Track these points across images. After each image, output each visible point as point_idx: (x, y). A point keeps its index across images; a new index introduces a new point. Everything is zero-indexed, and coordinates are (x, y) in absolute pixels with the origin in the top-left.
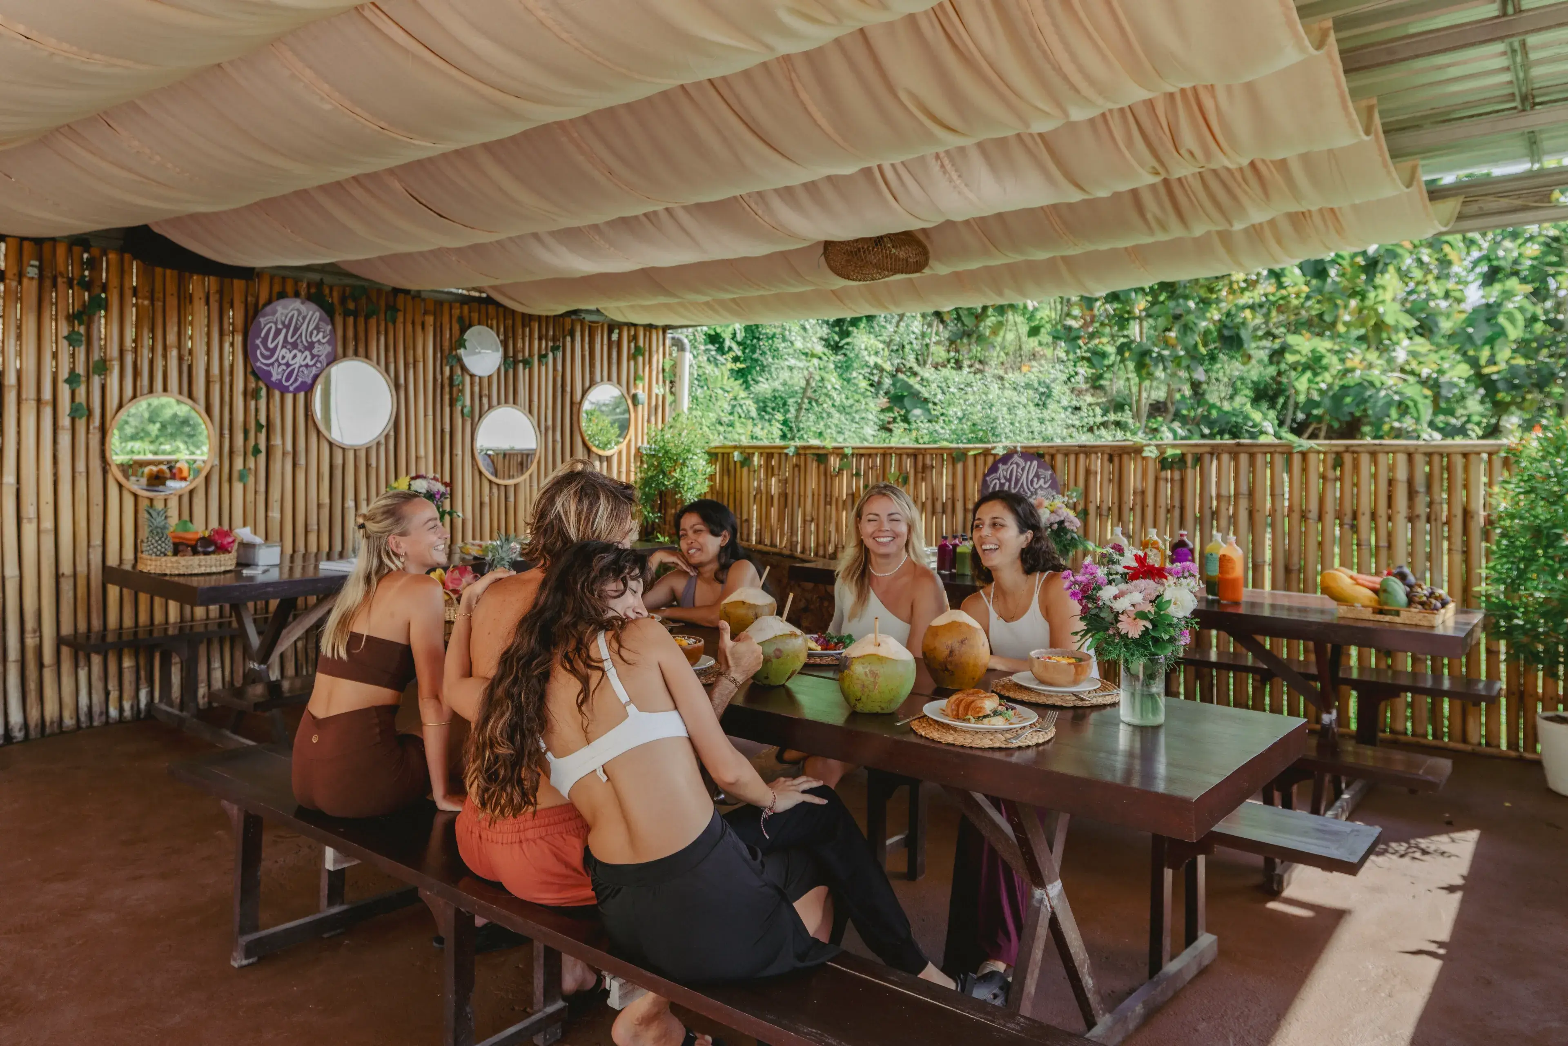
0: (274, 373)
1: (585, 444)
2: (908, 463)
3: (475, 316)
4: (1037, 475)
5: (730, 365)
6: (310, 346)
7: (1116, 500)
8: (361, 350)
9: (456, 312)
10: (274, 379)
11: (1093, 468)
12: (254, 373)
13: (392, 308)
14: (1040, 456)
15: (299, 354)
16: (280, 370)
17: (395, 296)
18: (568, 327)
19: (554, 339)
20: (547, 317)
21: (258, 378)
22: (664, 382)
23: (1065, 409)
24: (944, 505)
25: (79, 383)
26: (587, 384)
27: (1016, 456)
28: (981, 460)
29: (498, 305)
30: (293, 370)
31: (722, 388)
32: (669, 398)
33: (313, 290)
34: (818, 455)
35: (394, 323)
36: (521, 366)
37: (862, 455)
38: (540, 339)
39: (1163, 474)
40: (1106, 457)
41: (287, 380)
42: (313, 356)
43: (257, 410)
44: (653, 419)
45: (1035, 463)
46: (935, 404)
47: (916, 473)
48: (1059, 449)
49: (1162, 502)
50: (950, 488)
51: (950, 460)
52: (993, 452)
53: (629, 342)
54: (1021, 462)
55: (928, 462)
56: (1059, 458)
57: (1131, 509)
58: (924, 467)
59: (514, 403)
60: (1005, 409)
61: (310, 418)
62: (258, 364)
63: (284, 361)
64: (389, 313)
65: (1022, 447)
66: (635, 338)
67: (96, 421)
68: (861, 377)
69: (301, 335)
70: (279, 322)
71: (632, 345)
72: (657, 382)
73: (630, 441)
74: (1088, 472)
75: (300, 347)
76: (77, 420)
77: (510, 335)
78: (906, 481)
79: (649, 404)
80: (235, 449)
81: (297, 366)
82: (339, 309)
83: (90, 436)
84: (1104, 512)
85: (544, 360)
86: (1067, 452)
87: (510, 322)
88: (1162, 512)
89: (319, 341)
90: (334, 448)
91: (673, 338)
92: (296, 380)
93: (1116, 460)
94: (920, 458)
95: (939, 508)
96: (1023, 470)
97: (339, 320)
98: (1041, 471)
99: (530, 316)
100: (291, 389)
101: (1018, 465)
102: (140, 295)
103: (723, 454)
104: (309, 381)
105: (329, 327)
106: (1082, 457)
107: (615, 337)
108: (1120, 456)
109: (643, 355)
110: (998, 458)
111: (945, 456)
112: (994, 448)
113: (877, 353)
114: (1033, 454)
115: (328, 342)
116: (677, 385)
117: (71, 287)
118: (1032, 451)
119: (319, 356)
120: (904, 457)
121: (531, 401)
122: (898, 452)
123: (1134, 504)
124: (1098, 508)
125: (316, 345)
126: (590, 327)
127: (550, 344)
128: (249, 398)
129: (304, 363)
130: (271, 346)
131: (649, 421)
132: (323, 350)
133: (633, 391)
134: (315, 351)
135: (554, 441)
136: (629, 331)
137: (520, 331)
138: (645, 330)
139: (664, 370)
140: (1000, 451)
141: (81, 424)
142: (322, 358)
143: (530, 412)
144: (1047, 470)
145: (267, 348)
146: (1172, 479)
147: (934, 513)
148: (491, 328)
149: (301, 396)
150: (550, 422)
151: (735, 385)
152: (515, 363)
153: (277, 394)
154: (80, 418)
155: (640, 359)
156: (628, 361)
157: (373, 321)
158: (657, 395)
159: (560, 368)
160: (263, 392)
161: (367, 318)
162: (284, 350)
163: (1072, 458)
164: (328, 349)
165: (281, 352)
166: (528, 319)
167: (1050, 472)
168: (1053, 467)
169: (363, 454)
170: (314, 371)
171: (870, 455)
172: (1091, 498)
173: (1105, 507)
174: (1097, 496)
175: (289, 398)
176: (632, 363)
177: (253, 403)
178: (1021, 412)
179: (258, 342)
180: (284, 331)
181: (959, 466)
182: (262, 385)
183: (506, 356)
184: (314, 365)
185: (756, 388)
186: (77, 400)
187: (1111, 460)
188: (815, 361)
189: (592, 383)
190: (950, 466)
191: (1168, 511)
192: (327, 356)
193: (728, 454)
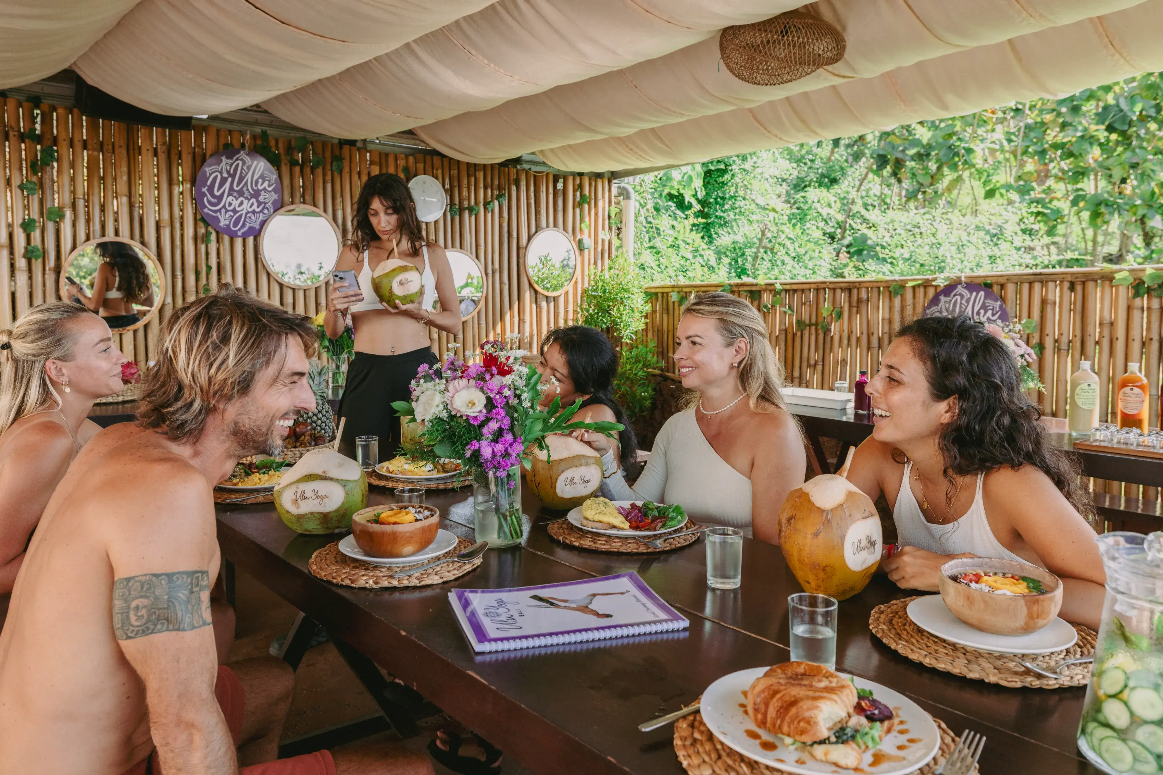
0: (222, 219)
1: (531, 285)
2: (842, 298)
3: (421, 166)
4: (984, 307)
5: (692, 220)
6: (256, 194)
7: (1078, 333)
8: (308, 198)
9: (402, 163)
10: (222, 224)
11: (1050, 297)
12: (203, 220)
13: (338, 158)
14: (988, 286)
15: (246, 202)
16: (227, 216)
17: (341, 148)
18: (513, 176)
19: (500, 188)
20: (492, 165)
21: (207, 224)
22: (610, 228)
23: (1018, 249)
24: (880, 340)
25: (34, 228)
26: (533, 229)
27: (959, 287)
28: (921, 292)
29: (443, 156)
30: (241, 215)
31: (683, 241)
32: (616, 242)
33: (259, 142)
34: (751, 292)
35: (341, 172)
36: (467, 212)
37: (795, 291)
38: (485, 188)
39: (1138, 302)
40: (1066, 285)
41: (235, 225)
42: (259, 204)
43: (207, 254)
44: (599, 263)
45: (982, 293)
46: (883, 247)
47: (850, 306)
48: (1009, 278)
49: (1135, 334)
50: (886, 322)
51: (887, 294)
52: (933, 283)
53: (574, 191)
54: (966, 293)
55: (864, 295)
56: (1010, 288)
57: (1097, 343)
58: (859, 301)
59: (461, 248)
60: (954, 249)
61: (259, 260)
62: (206, 210)
63: (231, 208)
64: (334, 163)
65: (966, 277)
66: (581, 186)
67: (51, 262)
68: (814, 228)
69: (246, 183)
70: (224, 172)
71: (578, 194)
72: (603, 228)
73: (576, 282)
74: (1044, 302)
75: (246, 194)
76: (33, 261)
77: (456, 184)
78: (840, 315)
79: (595, 249)
80: (187, 289)
81: (244, 212)
82: (284, 160)
83: (47, 276)
84: (1064, 346)
85: (489, 207)
86: (1018, 280)
87: (456, 172)
88: (1136, 346)
89: (265, 189)
90: (284, 288)
91: (619, 187)
92: (244, 225)
93: (1079, 288)
94: (855, 291)
95: (875, 342)
96: (968, 301)
97: (285, 170)
98: (989, 302)
99: (475, 165)
100: (240, 233)
101: (962, 296)
102: (89, 147)
103: (663, 293)
104: (257, 227)
105: (275, 176)
106: (1037, 286)
107: (560, 186)
108: (1084, 283)
109: (589, 204)
110: (939, 290)
111: (882, 289)
112: (935, 280)
113: (829, 205)
114: (979, 284)
115: (273, 190)
116: (623, 230)
117: (23, 142)
118: (978, 281)
119: (266, 203)
120: (838, 292)
121: (477, 246)
122: (831, 286)
123: (1102, 336)
124: (1056, 341)
125: (262, 193)
126: (535, 176)
127: (496, 193)
128: (199, 242)
129: (251, 210)
130: (217, 194)
131: (595, 263)
132: (269, 198)
133: (579, 237)
134: (261, 199)
135: (501, 283)
136: (574, 180)
137: (466, 182)
138: (590, 179)
139: (609, 217)
140: (941, 282)
141: (37, 265)
142: (269, 205)
143: (477, 257)
144: (996, 300)
145: (214, 196)
146: (1149, 308)
147: (869, 348)
148: (437, 178)
149: (251, 240)
150: (497, 266)
151: (696, 237)
152: (461, 210)
153: (226, 239)
154: (36, 259)
155: (586, 207)
156: (574, 208)
157: (319, 171)
158: (603, 240)
159: (505, 215)
160: (213, 237)
161: (313, 170)
162: (230, 198)
163: (1026, 287)
164: (275, 196)
165: (227, 199)
166: (473, 168)
167: (999, 303)
168: (1003, 299)
169: (312, 294)
170: (261, 217)
171: (803, 291)
172: (1048, 330)
173: (1064, 340)
174: (1053, 330)
175: (239, 242)
176: (578, 210)
177: (203, 247)
178: (970, 251)
179: (204, 190)
180: (230, 179)
181: (897, 301)
182: (210, 229)
183: (452, 204)
184: (262, 211)
185: (718, 242)
186: (33, 244)
187: (1072, 288)
188: (772, 215)
189: (538, 229)
190: (887, 300)
191: (1144, 344)
192: (274, 203)
193: (667, 293)
